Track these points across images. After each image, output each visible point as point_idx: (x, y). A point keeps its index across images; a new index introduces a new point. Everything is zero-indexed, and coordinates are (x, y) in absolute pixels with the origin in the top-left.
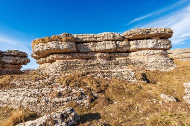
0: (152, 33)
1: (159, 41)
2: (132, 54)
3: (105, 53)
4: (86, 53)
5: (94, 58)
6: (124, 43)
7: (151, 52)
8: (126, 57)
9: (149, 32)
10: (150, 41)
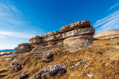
0: (72, 27)
1: (79, 30)
2: (65, 40)
3: (52, 41)
4: (45, 42)
5: (47, 44)
6: (58, 35)
7: (73, 38)
8: (62, 42)
9: (69, 27)
10: (73, 31)
